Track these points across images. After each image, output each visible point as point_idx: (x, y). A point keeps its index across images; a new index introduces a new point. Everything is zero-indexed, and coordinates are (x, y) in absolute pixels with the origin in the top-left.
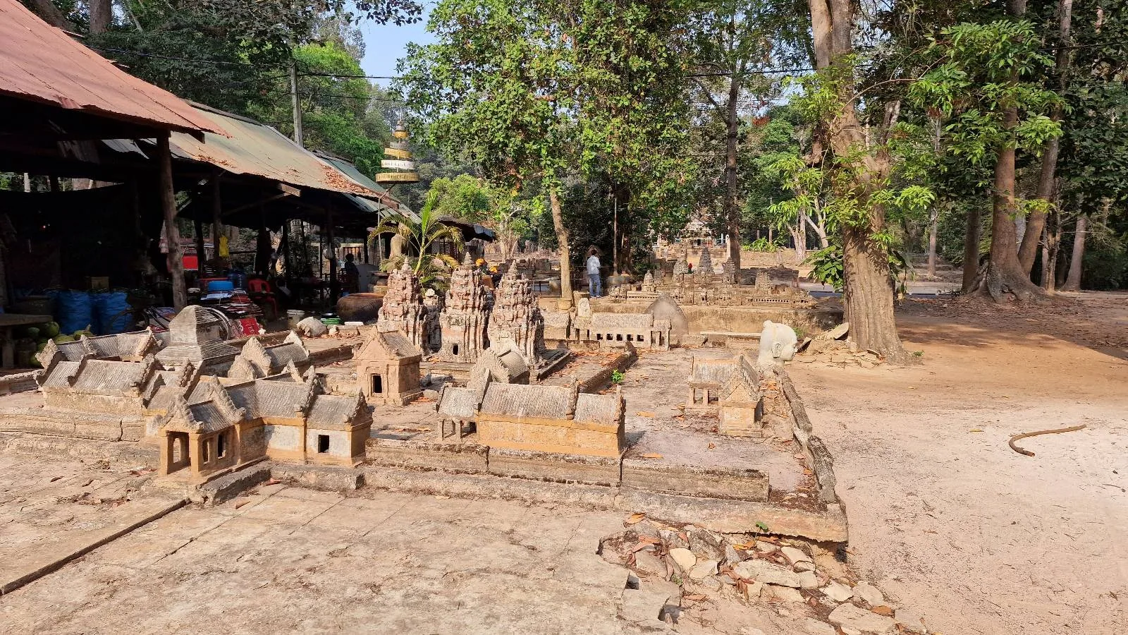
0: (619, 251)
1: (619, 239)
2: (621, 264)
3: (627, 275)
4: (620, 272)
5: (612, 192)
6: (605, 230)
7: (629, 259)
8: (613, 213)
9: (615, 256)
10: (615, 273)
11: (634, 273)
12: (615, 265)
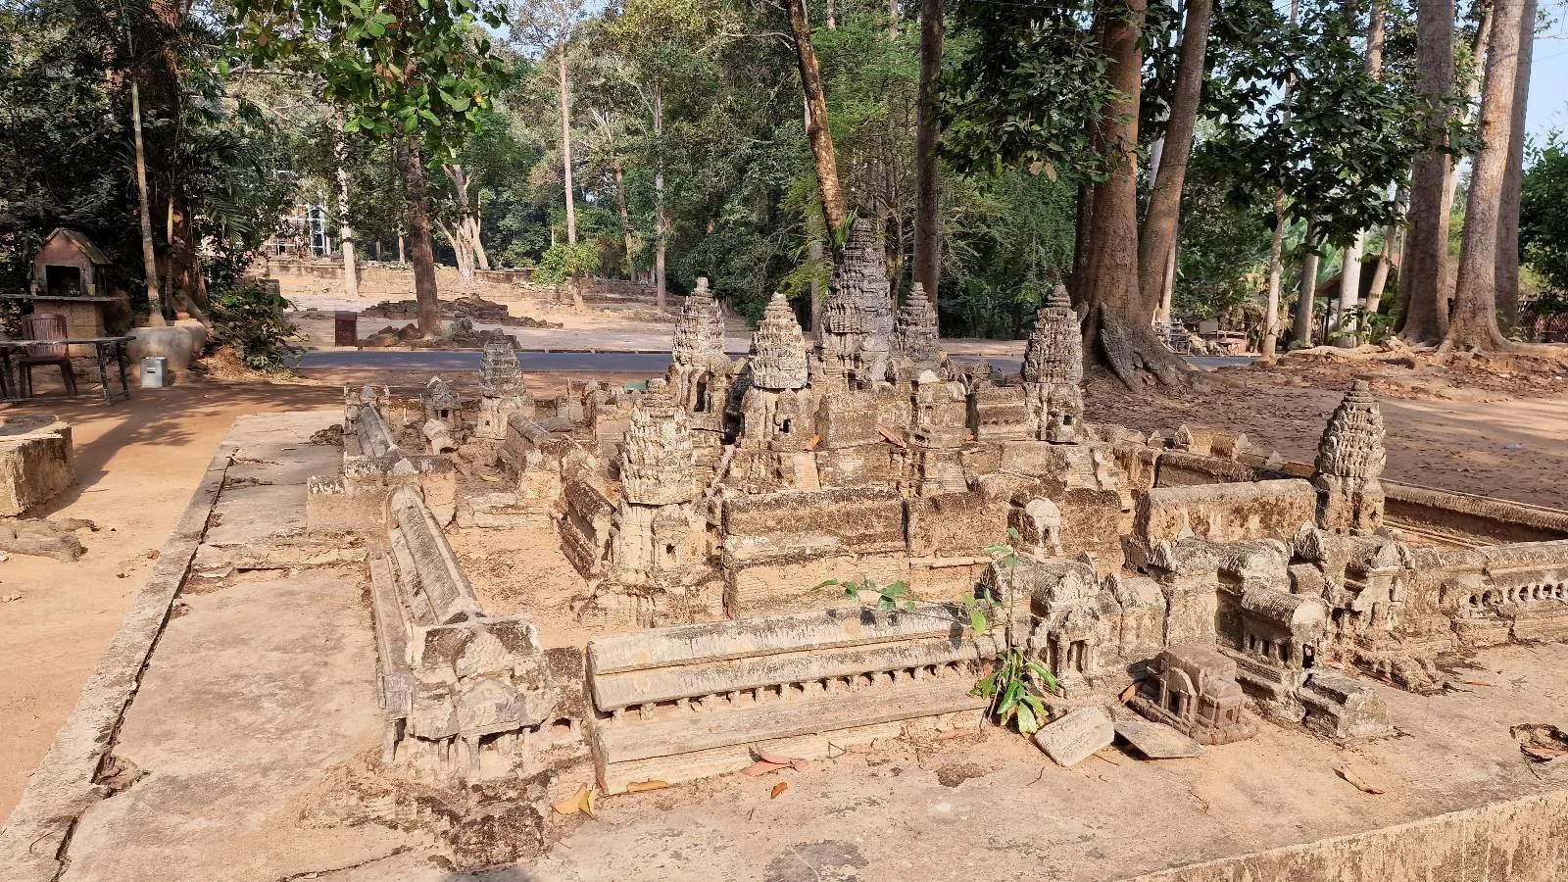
0: (161, 252)
1: (158, 220)
2: (168, 290)
3: (194, 323)
4: (170, 316)
5: (117, 66)
6: (107, 182)
7: (195, 279)
8: (129, 133)
9: (150, 267)
10: (157, 318)
11: (215, 317)
12: (153, 294)
